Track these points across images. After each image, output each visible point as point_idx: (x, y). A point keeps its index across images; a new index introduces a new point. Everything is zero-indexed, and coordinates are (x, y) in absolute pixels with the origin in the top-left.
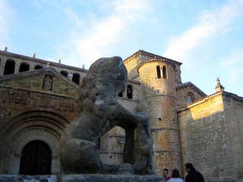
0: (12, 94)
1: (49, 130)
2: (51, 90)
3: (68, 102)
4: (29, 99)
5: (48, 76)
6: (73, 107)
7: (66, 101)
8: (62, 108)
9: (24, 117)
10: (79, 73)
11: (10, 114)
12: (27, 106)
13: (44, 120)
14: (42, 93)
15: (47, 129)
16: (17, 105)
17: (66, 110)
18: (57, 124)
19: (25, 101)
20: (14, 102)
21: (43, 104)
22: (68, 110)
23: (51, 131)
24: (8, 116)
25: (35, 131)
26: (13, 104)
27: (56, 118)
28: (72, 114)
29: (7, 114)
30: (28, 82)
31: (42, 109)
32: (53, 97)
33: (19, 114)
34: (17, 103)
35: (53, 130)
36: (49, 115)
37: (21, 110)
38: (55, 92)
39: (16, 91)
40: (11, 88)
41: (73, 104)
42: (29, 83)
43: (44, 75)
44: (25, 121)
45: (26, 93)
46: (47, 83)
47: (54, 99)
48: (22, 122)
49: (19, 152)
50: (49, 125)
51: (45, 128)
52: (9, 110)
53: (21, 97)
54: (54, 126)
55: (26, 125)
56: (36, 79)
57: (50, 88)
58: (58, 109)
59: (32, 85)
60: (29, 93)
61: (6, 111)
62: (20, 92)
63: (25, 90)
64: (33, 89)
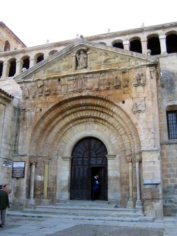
0: (41, 86)
1: (98, 121)
2: (86, 67)
3: (111, 77)
4: (59, 87)
5: (82, 52)
6: (117, 82)
7: (107, 76)
8: (102, 88)
9: (59, 110)
10: (139, 35)
11: (41, 110)
12: (58, 96)
13: (86, 109)
14: (74, 75)
15: (96, 120)
16: (48, 97)
17: (108, 89)
18: (104, 111)
19: (56, 90)
20: (44, 95)
21: (76, 89)
22: (111, 87)
23: (101, 121)
24: (38, 113)
25: (83, 126)
26: (43, 98)
27: (98, 102)
28: (118, 91)
29: (38, 110)
30: (57, 67)
31: (76, 95)
32: (88, 76)
33: (50, 107)
34: (47, 95)
35: (102, 119)
36: (89, 101)
37: (52, 103)
38: (91, 69)
39: (45, 82)
40: (39, 80)
41: (116, 78)
42: (59, 68)
43: (75, 52)
44: (64, 115)
45: (57, 80)
46: (81, 61)
47: (90, 78)
48: (60, 117)
49: (68, 154)
50: (95, 114)
51: (93, 120)
52: (39, 106)
53: (51, 87)
54: (102, 114)
55: (67, 119)
56: (66, 61)
57: (85, 65)
58: (97, 90)
59: (62, 69)
60: (59, 80)
61: (37, 108)
62: (50, 81)
63: (55, 78)
64: (64, 73)
